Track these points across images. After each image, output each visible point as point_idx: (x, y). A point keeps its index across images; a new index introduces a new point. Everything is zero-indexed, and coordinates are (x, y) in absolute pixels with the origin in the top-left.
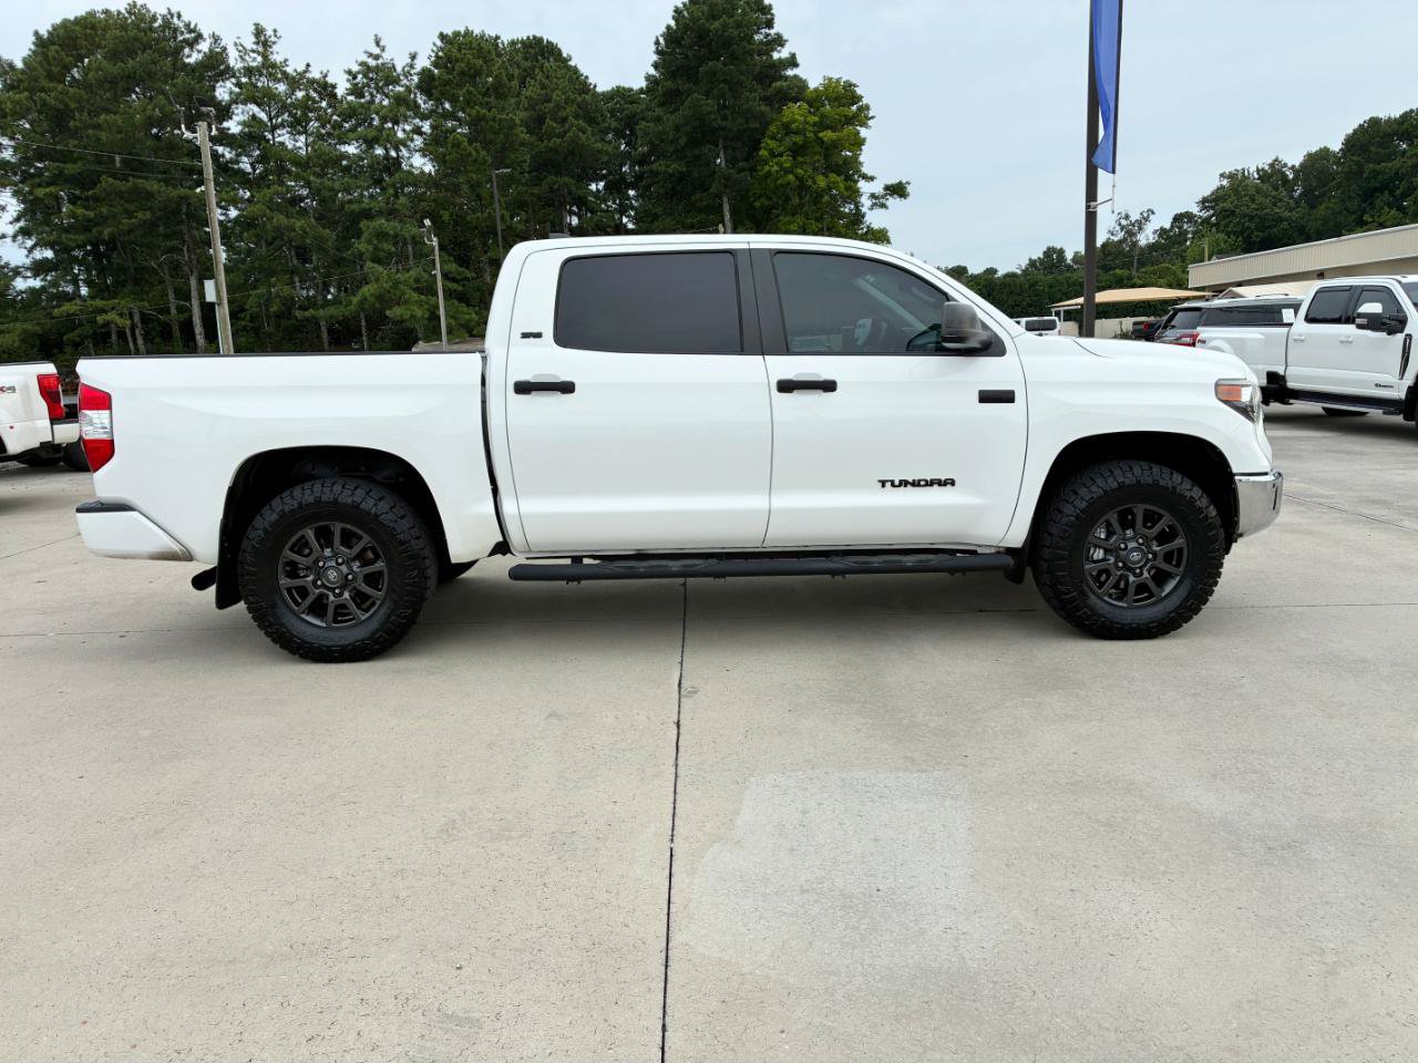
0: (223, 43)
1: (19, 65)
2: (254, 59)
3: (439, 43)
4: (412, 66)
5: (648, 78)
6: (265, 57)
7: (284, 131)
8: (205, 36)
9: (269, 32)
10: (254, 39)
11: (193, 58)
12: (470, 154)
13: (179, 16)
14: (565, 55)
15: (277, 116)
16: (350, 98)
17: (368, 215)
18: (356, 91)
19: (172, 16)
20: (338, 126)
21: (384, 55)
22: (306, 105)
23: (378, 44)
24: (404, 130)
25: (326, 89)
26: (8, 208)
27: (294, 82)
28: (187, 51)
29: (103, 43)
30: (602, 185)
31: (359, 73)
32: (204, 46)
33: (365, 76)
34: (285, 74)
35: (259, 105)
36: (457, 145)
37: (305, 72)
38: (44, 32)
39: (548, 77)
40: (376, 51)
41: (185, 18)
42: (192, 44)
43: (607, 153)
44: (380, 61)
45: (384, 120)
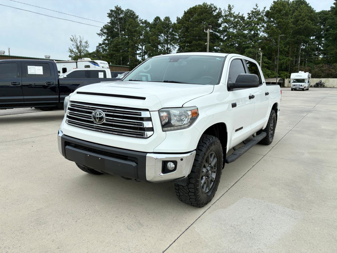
0: (221, 10)
1: (181, 18)
2: (227, 13)
3: (273, 4)
4: (264, 10)
5: (332, 8)
6: (230, 12)
7: (232, 29)
8: (218, 8)
9: (232, 6)
10: (228, 8)
11: (215, 14)
12: (275, 31)
13: (213, 5)
14: (307, 3)
15: (230, 25)
16: (248, 20)
17: (248, 47)
18: (249, 18)
19: (211, 5)
20: (244, 27)
21: (258, 8)
22: (237, 23)
23: (256, 6)
24: (260, 26)
25: (242, 18)
26: (177, 48)
27: (235, 17)
28: (214, 12)
29: (197, 12)
30: (314, 37)
31: (251, 13)
32: (217, 11)
33: (252, 14)
34: (234, 15)
35: (227, 23)
36: (272, 29)
37: (238, 14)
38: (186, 11)
39: (301, 10)
40: (256, 7)
41: (214, 5)
42: (215, 11)
43: (316, 29)
44: (257, 10)
45: (255, 24)
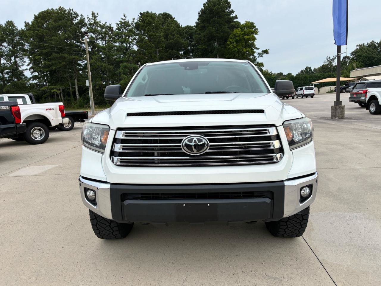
0: (84, 17)
1: (30, 24)
2: (92, 21)
3: (140, 15)
4: (133, 22)
5: (196, 23)
6: (95, 20)
7: (100, 40)
8: (79, 15)
9: (96, 14)
10: (92, 16)
11: (76, 21)
12: (149, 45)
13: (72, 10)
14: (173, 17)
15: (98, 36)
16: (117, 31)
17: (122, 62)
18: (119, 29)
19: (71, 10)
20: (113, 38)
21: (126, 19)
22: (106, 33)
23: (124, 16)
24: (131, 39)
25: (111, 28)
26: (26, 62)
27: (102, 27)
28: (74, 19)
29: (53, 17)
30: (182, 52)
31: (119, 24)
32: (79, 18)
33: (121, 25)
34: (100, 25)
35: (93, 33)
36: (146, 42)
37: (105, 24)
38: (37, 15)
39: (169, 24)
40: (124, 18)
41: (74, 10)
42: (76, 17)
43: (185, 43)
44: (125, 21)
45: (126, 36)
